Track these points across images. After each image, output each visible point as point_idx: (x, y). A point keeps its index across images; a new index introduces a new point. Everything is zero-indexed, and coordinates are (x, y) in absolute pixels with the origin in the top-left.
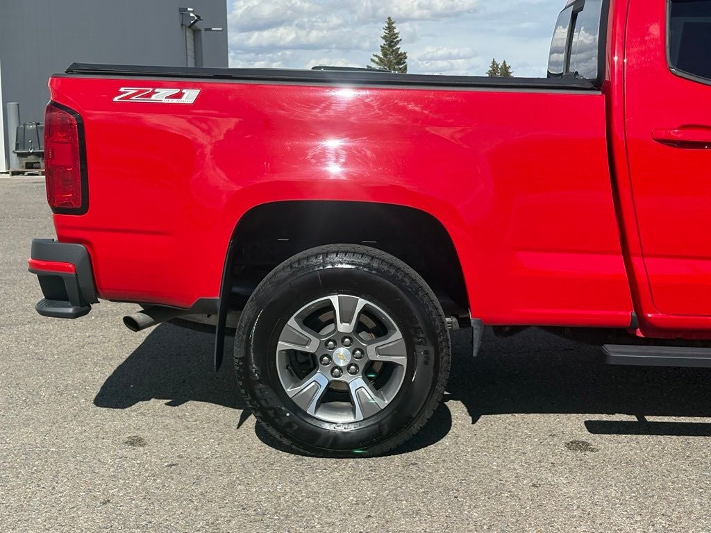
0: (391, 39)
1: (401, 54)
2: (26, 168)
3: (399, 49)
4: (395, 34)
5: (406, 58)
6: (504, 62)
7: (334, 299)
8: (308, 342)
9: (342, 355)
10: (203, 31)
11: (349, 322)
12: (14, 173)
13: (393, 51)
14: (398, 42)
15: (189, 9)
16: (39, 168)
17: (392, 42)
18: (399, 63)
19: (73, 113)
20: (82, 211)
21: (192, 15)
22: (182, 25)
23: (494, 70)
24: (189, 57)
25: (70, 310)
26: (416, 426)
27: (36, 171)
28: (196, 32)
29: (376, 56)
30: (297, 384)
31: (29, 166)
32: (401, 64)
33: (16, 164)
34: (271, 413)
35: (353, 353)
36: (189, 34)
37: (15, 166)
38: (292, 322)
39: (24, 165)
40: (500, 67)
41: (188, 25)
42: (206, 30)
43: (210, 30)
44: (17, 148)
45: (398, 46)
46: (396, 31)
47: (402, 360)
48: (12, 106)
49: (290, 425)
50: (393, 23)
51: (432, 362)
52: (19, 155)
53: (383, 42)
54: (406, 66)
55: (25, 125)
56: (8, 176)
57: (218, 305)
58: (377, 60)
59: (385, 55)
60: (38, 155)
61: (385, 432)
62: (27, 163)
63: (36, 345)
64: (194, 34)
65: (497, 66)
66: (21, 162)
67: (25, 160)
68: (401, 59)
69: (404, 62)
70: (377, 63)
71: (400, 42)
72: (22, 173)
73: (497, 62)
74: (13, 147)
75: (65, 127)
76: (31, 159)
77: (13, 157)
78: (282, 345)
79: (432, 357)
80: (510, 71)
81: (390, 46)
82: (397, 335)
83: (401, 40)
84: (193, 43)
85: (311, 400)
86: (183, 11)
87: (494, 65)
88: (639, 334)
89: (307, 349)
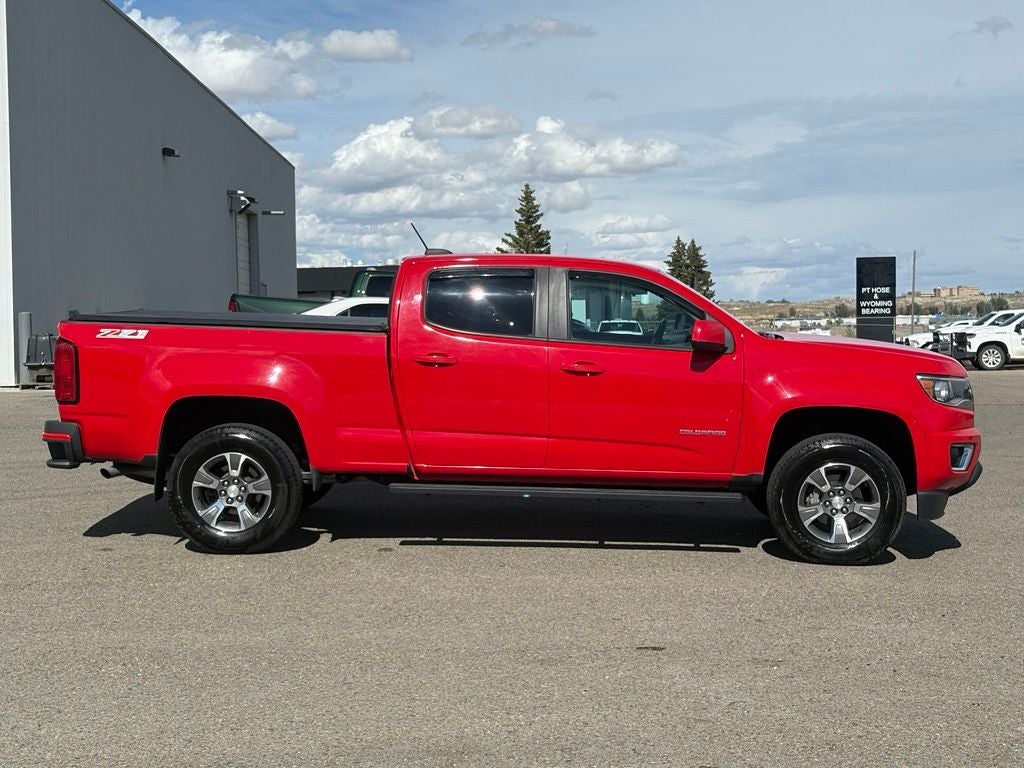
0: (529, 213)
1: (541, 234)
2: (38, 381)
3: (539, 226)
4: (535, 207)
5: (549, 238)
6: (693, 241)
7: (227, 456)
8: (211, 483)
9: (233, 490)
10: (260, 216)
11: (236, 469)
12: (24, 387)
13: (532, 229)
14: (538, 217)
15: (239, 192)
16: (51, 382)
17: (530, 217)
18: (540, 244)
19: (70, 343)
20: (76, 402)
21: (243, 198)
22: (231, 211)
23: (678, 252)
24: (240, 248)
25: (67, 464)
26: (278, 535)
27: (48, 385)
28: (251, 217)
29: (509, 235)
30: (205, 508)
31: (41, 379)
32: (543, 246)
33: (26, 377)
34: (188, 526)
35: (240, 489)
36: (242, 220)
37: (25, 381)
38: (201, 469)
39: (35, 378)
40: (686, 248)
41: (238, 210)
42: (264, 213)
43: (269, 213)
44: (28, 360)
45: (538, 223)
46: (535, 203)
47: (269, 493)
48: (24, 315)
49: (200, 533)
50: (532, 192)
51: (286, 493)
52: (30, 368)
53: (518, 217)
54: (549, 248)
55: (37, 336)
56: (18, 390)
57: (157, 459)
58: (510, 240)
59: (521, 233)
60: (50, 367)
61: (258, 537)
62: (38, 377)
63: (45, 509)
64: (248, 219)
65: (684, 246)
66: (31, 375)
67: (36, 374)
68: (542, 240)
69: (547, 244)
70: (510, 244)
71: (542, 218)
72: (33, 387)
73: (683, 240)
74: (23, 359)
75: (68, 352)
76: (43, 372)
77: (24, 370)
78: (196, 483)
79: (286, 490)
80: (701, 253)
81: (528, 222)
82: (266, 477)
83: (542, 214)
84: (246, 231)
85: (214, 517)
86: (232, 195)
87: (679, 245)
88: (416, 478)
89: (211, 486)
